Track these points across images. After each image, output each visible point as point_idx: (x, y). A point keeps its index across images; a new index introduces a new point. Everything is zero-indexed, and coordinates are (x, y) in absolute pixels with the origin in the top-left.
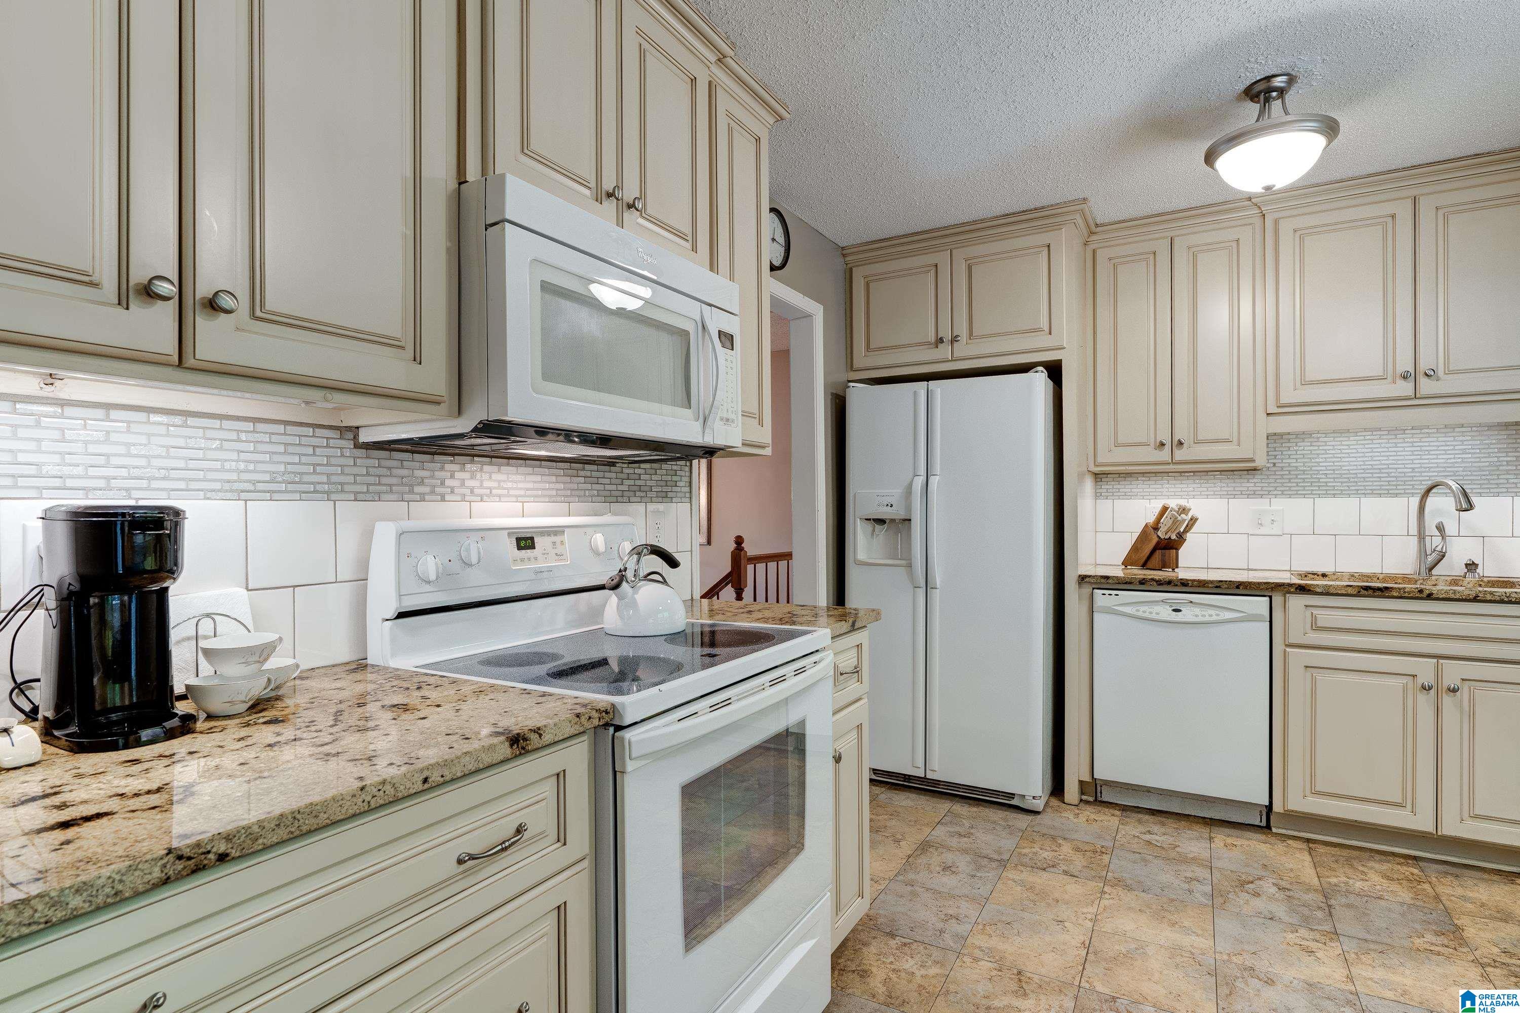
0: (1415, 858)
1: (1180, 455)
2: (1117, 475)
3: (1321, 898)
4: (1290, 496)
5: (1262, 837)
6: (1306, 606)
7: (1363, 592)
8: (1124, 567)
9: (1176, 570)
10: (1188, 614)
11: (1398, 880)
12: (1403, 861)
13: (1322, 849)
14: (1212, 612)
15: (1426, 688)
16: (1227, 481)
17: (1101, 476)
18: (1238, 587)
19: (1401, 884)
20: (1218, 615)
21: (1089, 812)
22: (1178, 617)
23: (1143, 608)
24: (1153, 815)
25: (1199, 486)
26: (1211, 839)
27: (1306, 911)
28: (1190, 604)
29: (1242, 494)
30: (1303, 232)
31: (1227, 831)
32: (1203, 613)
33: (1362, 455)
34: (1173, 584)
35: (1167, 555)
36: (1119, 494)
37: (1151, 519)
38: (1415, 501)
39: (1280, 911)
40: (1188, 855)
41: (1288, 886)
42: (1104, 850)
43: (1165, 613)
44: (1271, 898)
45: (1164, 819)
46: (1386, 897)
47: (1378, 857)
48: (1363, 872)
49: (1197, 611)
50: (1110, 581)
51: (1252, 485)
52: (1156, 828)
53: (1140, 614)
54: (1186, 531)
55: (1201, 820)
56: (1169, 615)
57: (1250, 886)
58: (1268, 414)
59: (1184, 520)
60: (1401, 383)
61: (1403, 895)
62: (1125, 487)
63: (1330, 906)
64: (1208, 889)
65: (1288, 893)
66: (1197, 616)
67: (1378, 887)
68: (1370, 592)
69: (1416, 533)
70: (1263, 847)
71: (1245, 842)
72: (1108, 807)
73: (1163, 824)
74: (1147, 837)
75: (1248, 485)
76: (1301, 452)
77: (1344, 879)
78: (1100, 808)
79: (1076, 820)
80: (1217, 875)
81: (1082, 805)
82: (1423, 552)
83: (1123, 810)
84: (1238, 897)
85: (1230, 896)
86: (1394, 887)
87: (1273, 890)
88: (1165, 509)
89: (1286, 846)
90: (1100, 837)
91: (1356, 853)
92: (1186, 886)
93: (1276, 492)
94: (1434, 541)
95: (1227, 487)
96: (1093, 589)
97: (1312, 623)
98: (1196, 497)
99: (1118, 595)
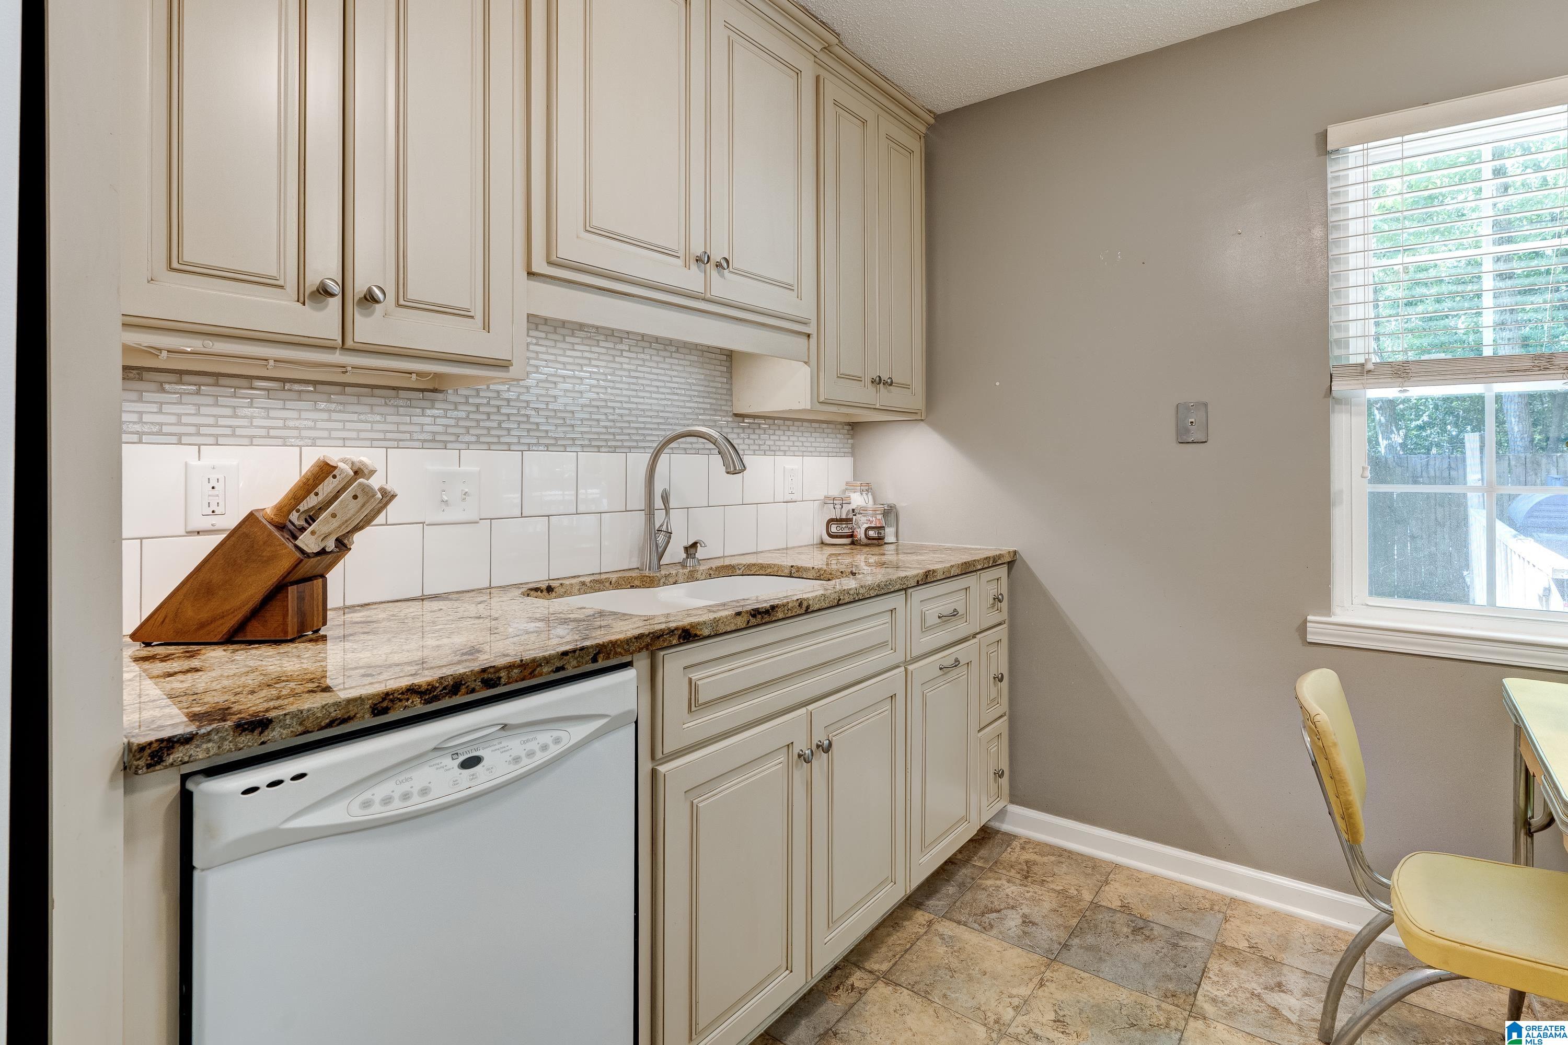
4: (489, 446)
6: (685, 669)
10: (496, 762)
14: (543, 737)
20: (557, 741)
22: (481, 777)
23: (381, 791)
25: (325, 416)
28: (500, 731)
29: (412, 439)
32: (528, 747)
35: (307, 596)
38: (644, 459)
43: (444, 780)
49: (515, 745)
50: (274, 733)
51: (430, 420)
53: (378, 812)
54: (360, 526)
56: (453, 783)
58: (531, 274)
66: (517, 760)
68: (759, 619)
75: (423, 420)
82: (652, 535)
88: (324, 469)
93: (467, 438)
94: (659, 517)
95: (385, 422)
96: (184, 778)
97: (690, 699)
98: (319, 442)
99: (302, 776)
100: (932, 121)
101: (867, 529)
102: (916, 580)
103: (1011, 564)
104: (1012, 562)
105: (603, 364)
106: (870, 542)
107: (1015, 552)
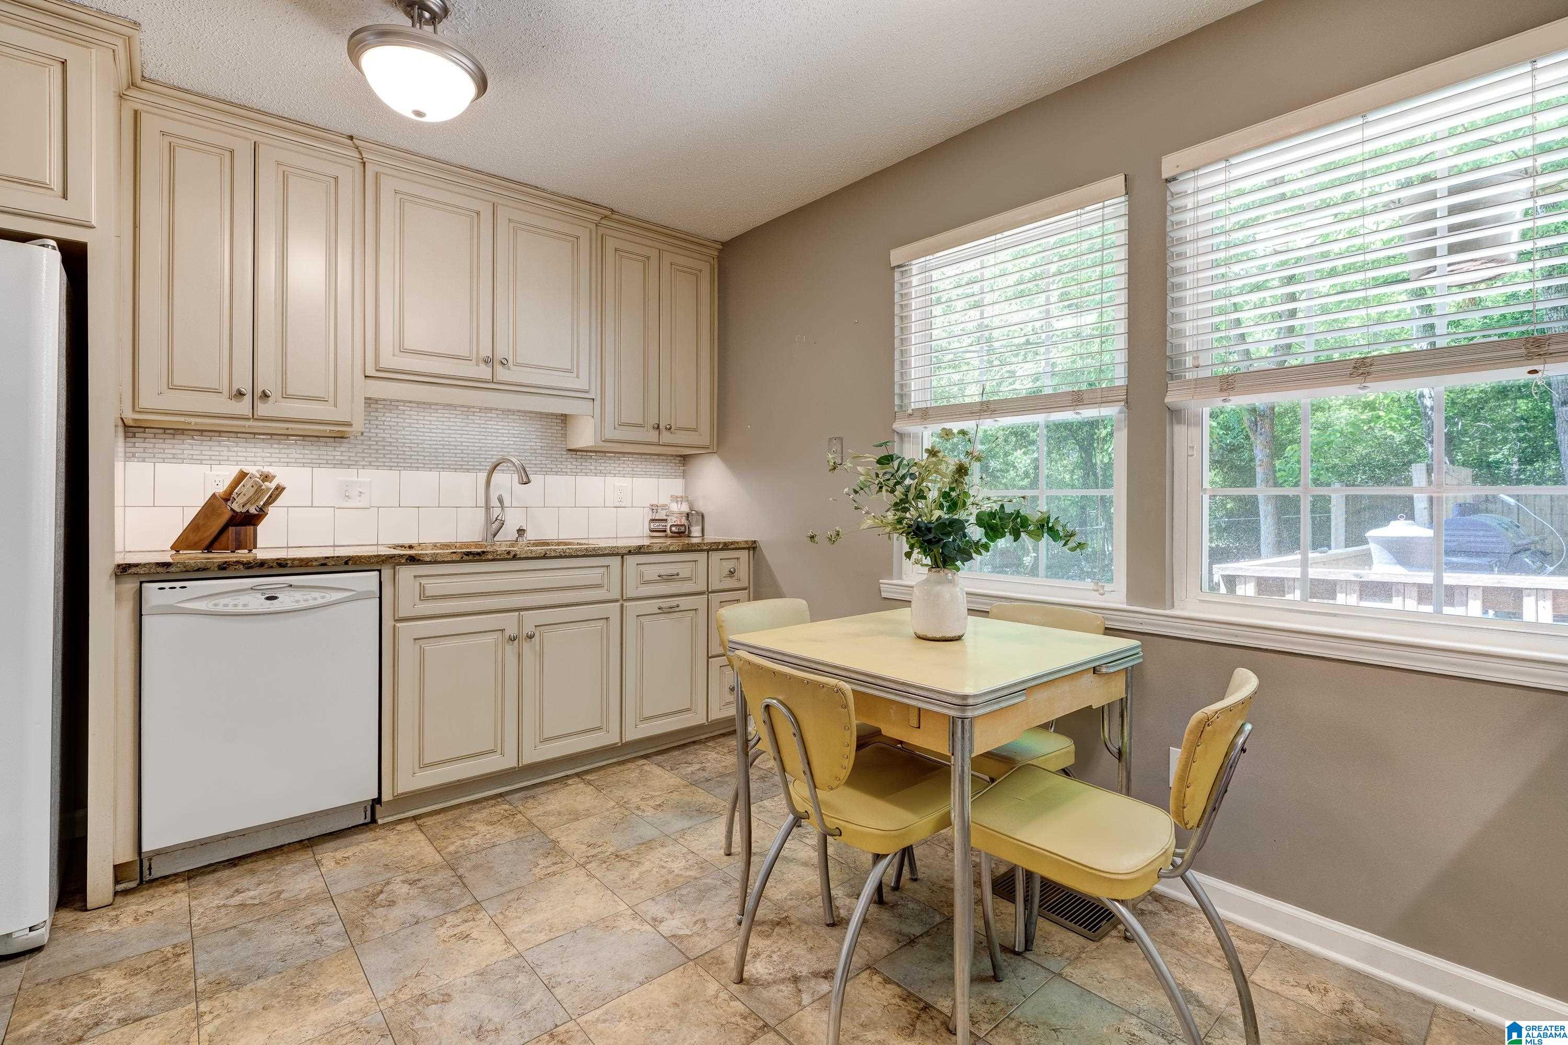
0: (500, 795)
1: (263, 409)
2: (161, 431)
3: (451, 873)
4: (378, 467)
5: (370, 835)
6: (415, 577)
7: (465, 558)
8: (174, 552)
9: (254, 551)
10: (286, 600)
11: (499, 821)
12: (494, 802)
13: (429, 821)
14: (316, 594)
15: (512, 639)
16: (311, 448)
17: (135, 430)
18: (346, 563)
19: (502, 824)
20: (323, 597)
21: (135, 906)
22: (273, 605)
23: (222, 601)
24: (235, 865)
25: (277, 451)
26: (318, 863)
27: (443, 895)
28: (289, 589)
29: (327, 463)
30: (406, 197)
31: (332, 845)
32: (305, 597)
33: (440, 431)
34: (266, 566)
35: (242, 532)
36: (164, 456)
37: (221, 489)
38: (483, 476)
39: (421, 908)
40: (299, 897)
41: (417, 877)
42: (178, 950)
43: (257, 602)
44: (408, 899)
45: (250, 866)
46: (498, 843)
47: (475, 807)
48: (472, 828)
49: (298, 595)
50: (172, 569)
51: (338, 453)
52: (245, 882)
53: (220, 609)
54: (268, 503)
55: (298, 846)
56: (262, 605)
57: (382, 896)
58: (366, 376)
59: (269, 489)
60: (483, 366)
61: (508, 833)
62: (171, 446)
63: (460, 877)
64: (338, 927)
65: (420, 885)
66: (297, 601)
67: (488, 836)
68: (471, 557)
69: (483, 505)
70: (376, 846)
71: (356, 849)
72: (163, 884)
73: (253, 872)
74: (238, 899)
75: (334, 453)
76: (388, 423)
77: (459, 842)
78: (151, 891)
79: (115, 928)
80: (341, 903)
81: (119, 899)
82: (489, 521)
83: (189, 878)
84: (374, 917)
85: (366, 921)
86: (499, 829)
87: (405, 888)
88: (242, 475)
89: (397, 834)
90: (166, 934)
91: (457, 812)
92: (312, 938)
93: (364, 463)
94: (496, 512)
95: (311, 454)
96: (141, 583)
97: (420, 593)
98: (273, 464)
99: (185, 587)
100: (721, 247)
101: (671, 526)
102: (628, 549)
103: (754, 548)
104: (752, 547)
105: (460, 420)
106: (674, 535)
107: (755, 542)
